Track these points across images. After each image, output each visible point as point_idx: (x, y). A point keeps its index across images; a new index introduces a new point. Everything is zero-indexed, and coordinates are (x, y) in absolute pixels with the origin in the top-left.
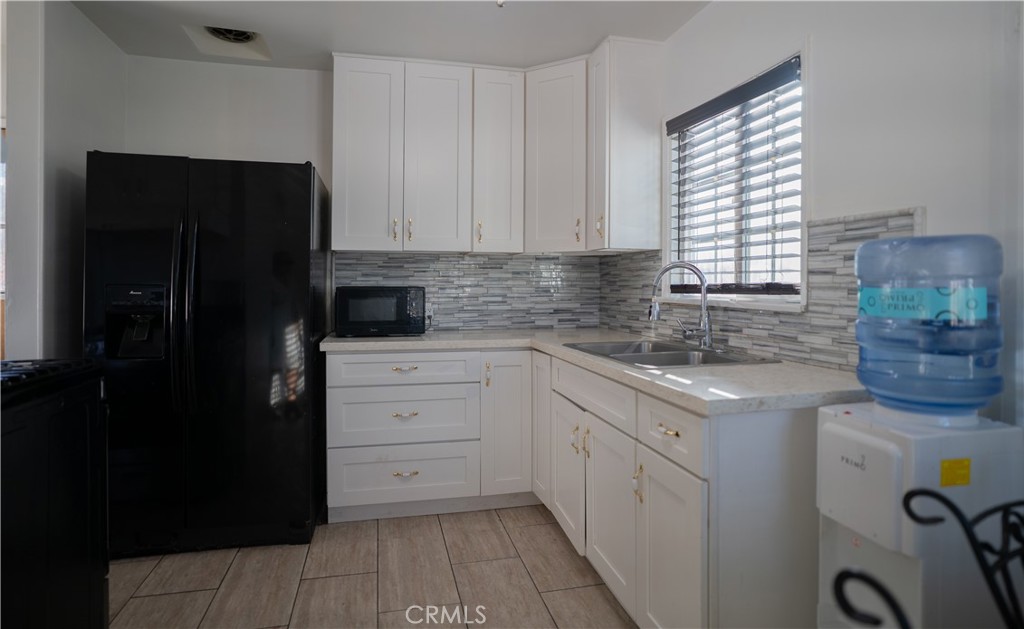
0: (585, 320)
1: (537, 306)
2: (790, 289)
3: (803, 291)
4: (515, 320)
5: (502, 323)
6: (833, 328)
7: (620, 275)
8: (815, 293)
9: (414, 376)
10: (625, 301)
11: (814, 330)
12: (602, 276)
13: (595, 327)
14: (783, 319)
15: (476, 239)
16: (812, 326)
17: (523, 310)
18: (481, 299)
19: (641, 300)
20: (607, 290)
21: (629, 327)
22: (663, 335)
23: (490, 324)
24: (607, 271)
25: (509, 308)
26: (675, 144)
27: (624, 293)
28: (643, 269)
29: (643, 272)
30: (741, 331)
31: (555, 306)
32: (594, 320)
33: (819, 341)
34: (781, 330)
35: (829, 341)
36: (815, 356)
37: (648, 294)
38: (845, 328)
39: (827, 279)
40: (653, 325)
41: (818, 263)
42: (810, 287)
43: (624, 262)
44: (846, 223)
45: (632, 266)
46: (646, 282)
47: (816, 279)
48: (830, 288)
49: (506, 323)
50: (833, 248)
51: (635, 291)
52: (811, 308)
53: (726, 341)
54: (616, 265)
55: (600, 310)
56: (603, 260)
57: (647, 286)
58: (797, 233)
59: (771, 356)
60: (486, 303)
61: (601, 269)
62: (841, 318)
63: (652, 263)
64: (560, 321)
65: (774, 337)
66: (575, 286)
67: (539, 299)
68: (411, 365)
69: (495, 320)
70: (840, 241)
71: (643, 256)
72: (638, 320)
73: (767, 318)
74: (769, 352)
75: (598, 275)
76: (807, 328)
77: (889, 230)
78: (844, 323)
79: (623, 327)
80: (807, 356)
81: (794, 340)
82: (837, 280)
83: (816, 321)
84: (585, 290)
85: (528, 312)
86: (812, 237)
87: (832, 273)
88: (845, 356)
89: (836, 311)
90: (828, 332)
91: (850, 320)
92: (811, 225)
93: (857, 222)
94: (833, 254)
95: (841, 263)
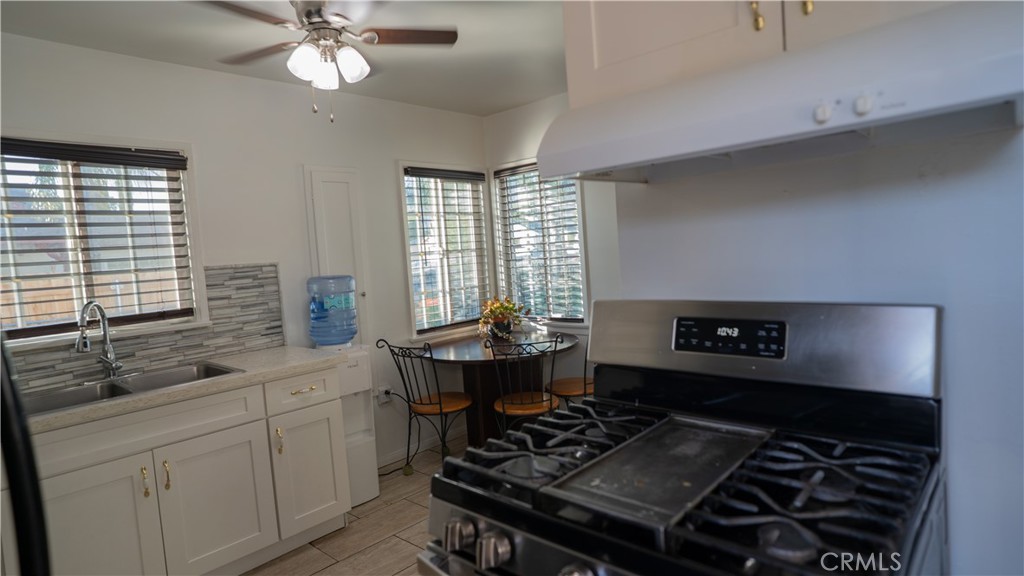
6: (233, 330)
8: (214, 312)
11: (217, 335)
14: (184, 334)
16: (215, 333)
30: (133, 355)
33: (220, 341)
34: (181, 344)
35: (231, 339)
36: (219, 351)
38: (242, 329)
39: (225, 302)
41: (216, 293)
42: (211, 309)
44: (235, 268)
48: (227, 307)
50: (226, 283)
52: (214, 321)
62: (238, 323)
65: (177, 349)
70: (231, 279)
73: (167, 338)
76: (212, 335)
78: (240, 326)
81: (201, 345)
82: (232, 302)
83: (217, 330)
86: (207, 277)
87: (228, 298)
88: (243, 344)
89: (233, 320)
90: (228, 334)
91: (245, 323)
92: (207, 269)
93: (243, 268)
94: (229, 286)
95: (234, 292)
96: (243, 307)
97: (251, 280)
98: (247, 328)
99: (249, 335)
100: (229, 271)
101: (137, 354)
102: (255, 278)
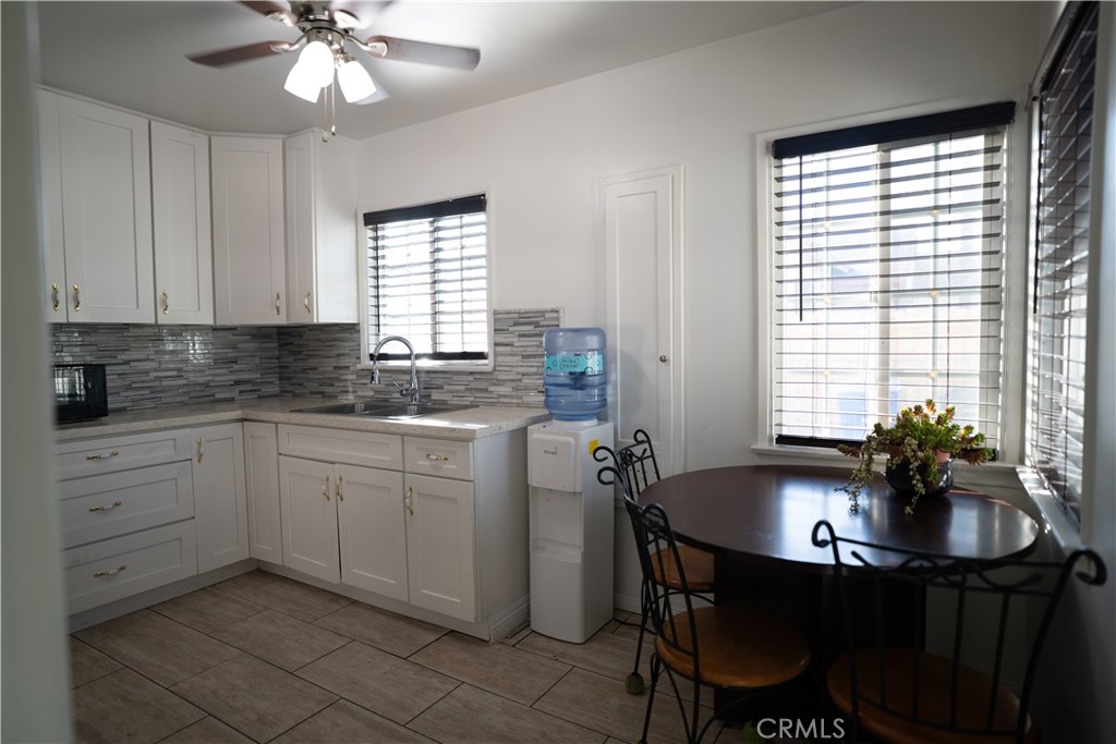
0: (265, 390)
1: (217, 379)
2: (480, 356)
3: (491, 356)
4: (192, 395)
5: (178, 399)
6: (513, 380)
7: (308, 345)
8: (499, 358)
9: (115, 463)
10: (315, 369)
11: (500, 383)
12: (280, 346)
13: (276, 396)
14: (477, 376)
15: (160, 310)
16: (498, 380)
17: (201, 384)
18: (153, 375)
19: (335, 368)
20: (291, 359)
21: (322, 393)
22: (363, 397)
23: (164, 401)
24: (289, 341)
25: (185, 382)
26: (371, 233)
27: (312, 362)
28: (336, 340)
29: (338, 343)
30: (442, 388)
31: (235, 377)
32: (275, 389)
33: (502, 390)
34: (473, 385)
35: (510, 389)
37: (345, 362)
38: (520, 380)
39: (509, 348)
40: (350, 389)
41: (501, 338)
42: (496, 354)
43: (312, 332)
45: (323, 336)
46: (342, 352)
47: (500, 349)
48: (510, 355)
49: (184, 399)
50: (511, 329)
51: (327, 360)
52: (497, 368)
53: (430, 396)
54: (301, 336)
55: (280, 379)
56: (282, 330)
57: (343, 355)
58: (483, 316)
59: (468, 403)
60: (159, 379)
61: (279, 340)
62: (518, 373)
63: (348, 335)
64: (241, 392)
65: (471, 389)
66: (254, 356)
67: (218, 371)
68: (111, 451)
69: (171, 397)
70: (516, 324)
71: (337, 328)
72: (332, 385)
73: (464, 377)
74: (467, 401)
75: (276, 345)
76: (495, 382)
77: (545, 320)
78: (520, 377)
79: (312, 393)
80: (495, 400)
81: (486, 390)
82: (515, 349)
83: (500, 377)
84: (264, 361)
85: (207, 385)
86: (495, 320)
87: (511, 345)
88: (521, 398)
89: (514, 369)
90: (509, 384)
91: (523, 375)
92: (495, 313)
93: (526, 313)
94: (511, 333)
95: (517, 339)
96: (524, 357)
97: (532, 327)
98: (526, 381)
99: (527, 389)
100: (513, 316)
101: (446, 387)
102: (537, 325)
